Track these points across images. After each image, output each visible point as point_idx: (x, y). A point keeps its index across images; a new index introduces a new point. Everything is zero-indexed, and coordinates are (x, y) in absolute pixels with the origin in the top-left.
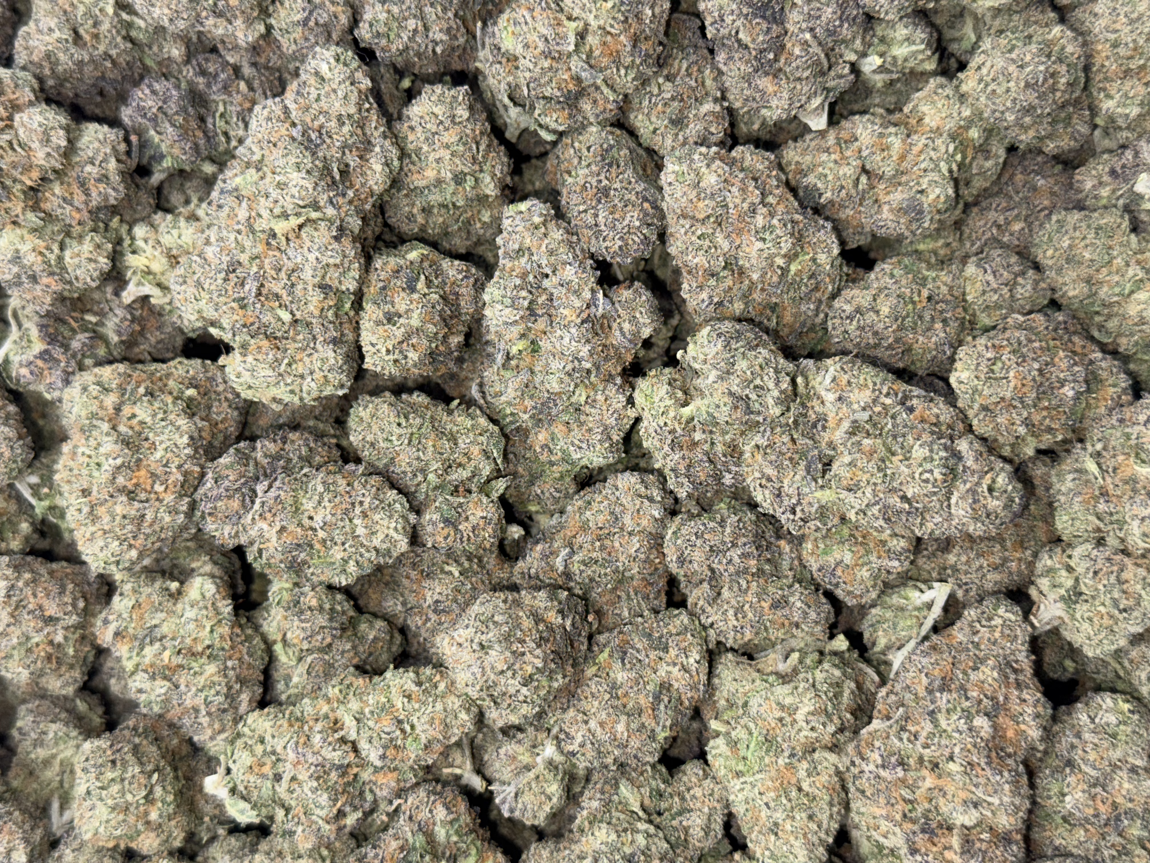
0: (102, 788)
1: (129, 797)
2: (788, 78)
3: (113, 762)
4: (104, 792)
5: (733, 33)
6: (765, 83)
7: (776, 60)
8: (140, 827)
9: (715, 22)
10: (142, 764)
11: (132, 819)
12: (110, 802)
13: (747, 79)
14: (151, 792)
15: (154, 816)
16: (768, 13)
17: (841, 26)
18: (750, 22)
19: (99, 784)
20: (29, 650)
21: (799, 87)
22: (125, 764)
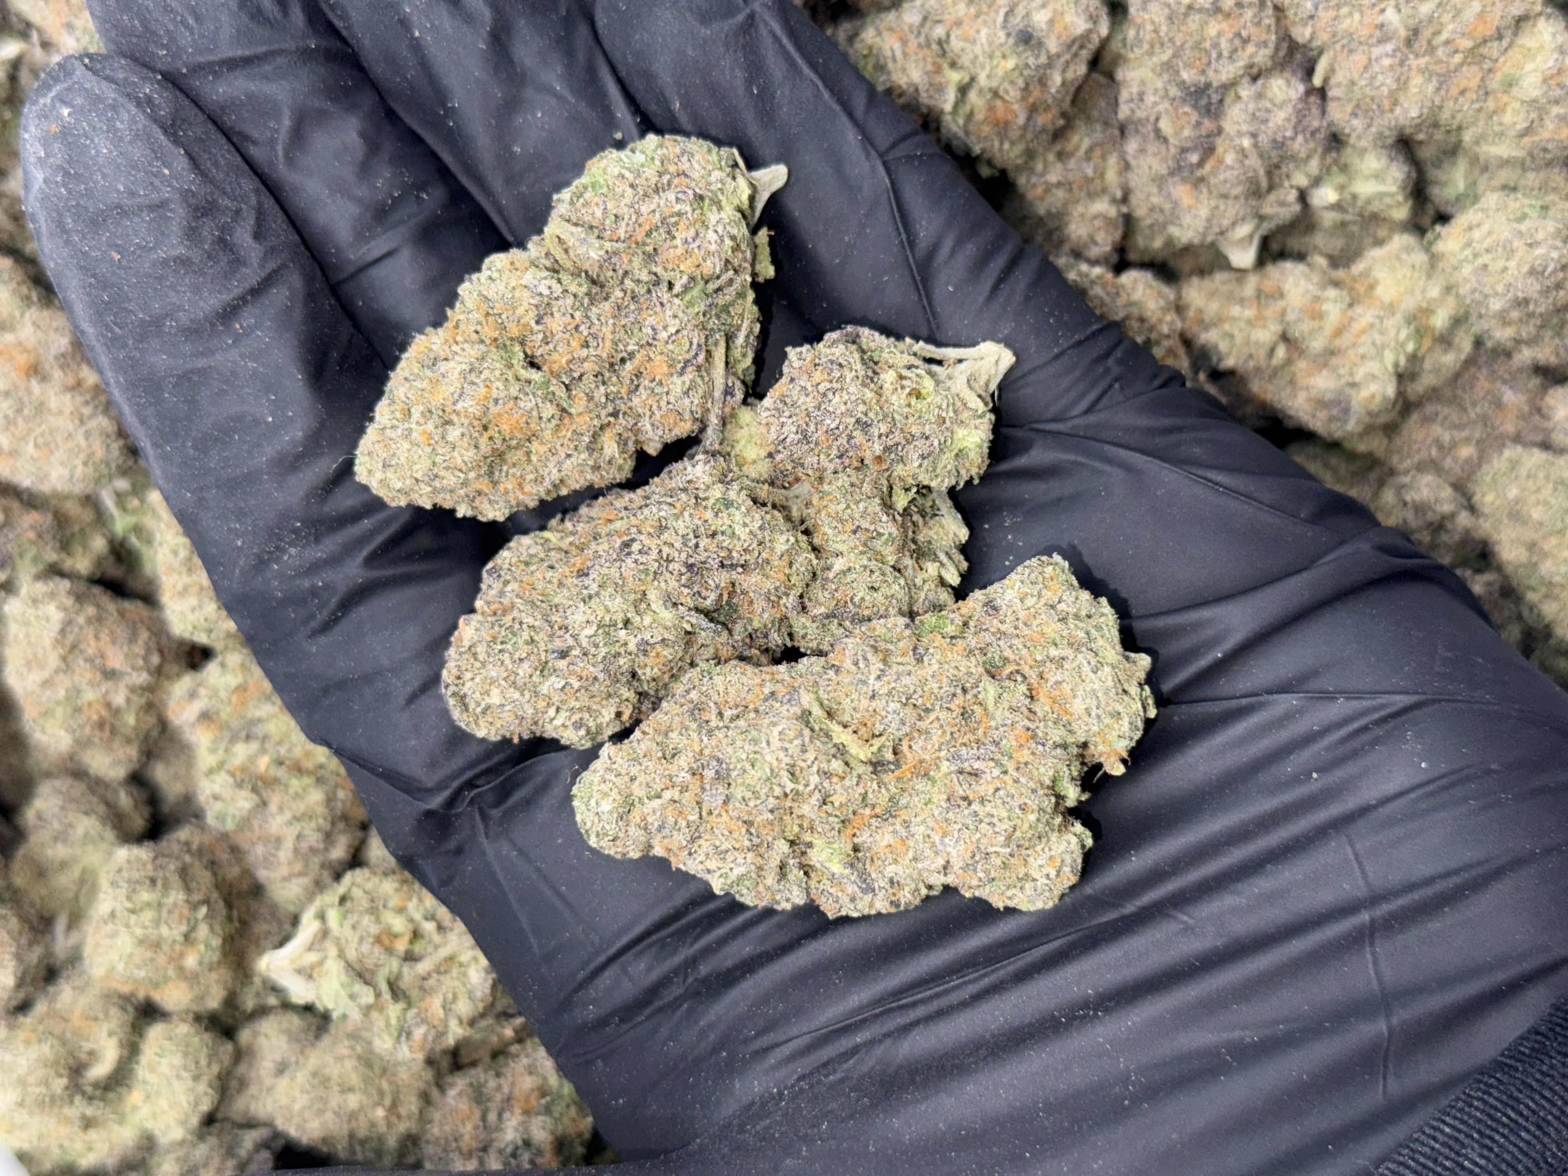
0: (132, 911)
1: (164, 931)
2: (1210, 192)
3: (153, 881)
4: (133, 917)
5: (1152, 118)
6: (1181, 191)
7: (1201, 164)
8: (171, 972)
9: (1131, 100)
10: (188, 889)
11: (162, 959)
12: (139, 932)
13: (1160, 181)
14: (193, 929)
15: (191, 961)
16: (1204, 102)
17: (1293, 139)
18: (1176, 109)
19: (128, 905)
20: (78, 710)
21: (1222, 207)
22: (166, 887)
